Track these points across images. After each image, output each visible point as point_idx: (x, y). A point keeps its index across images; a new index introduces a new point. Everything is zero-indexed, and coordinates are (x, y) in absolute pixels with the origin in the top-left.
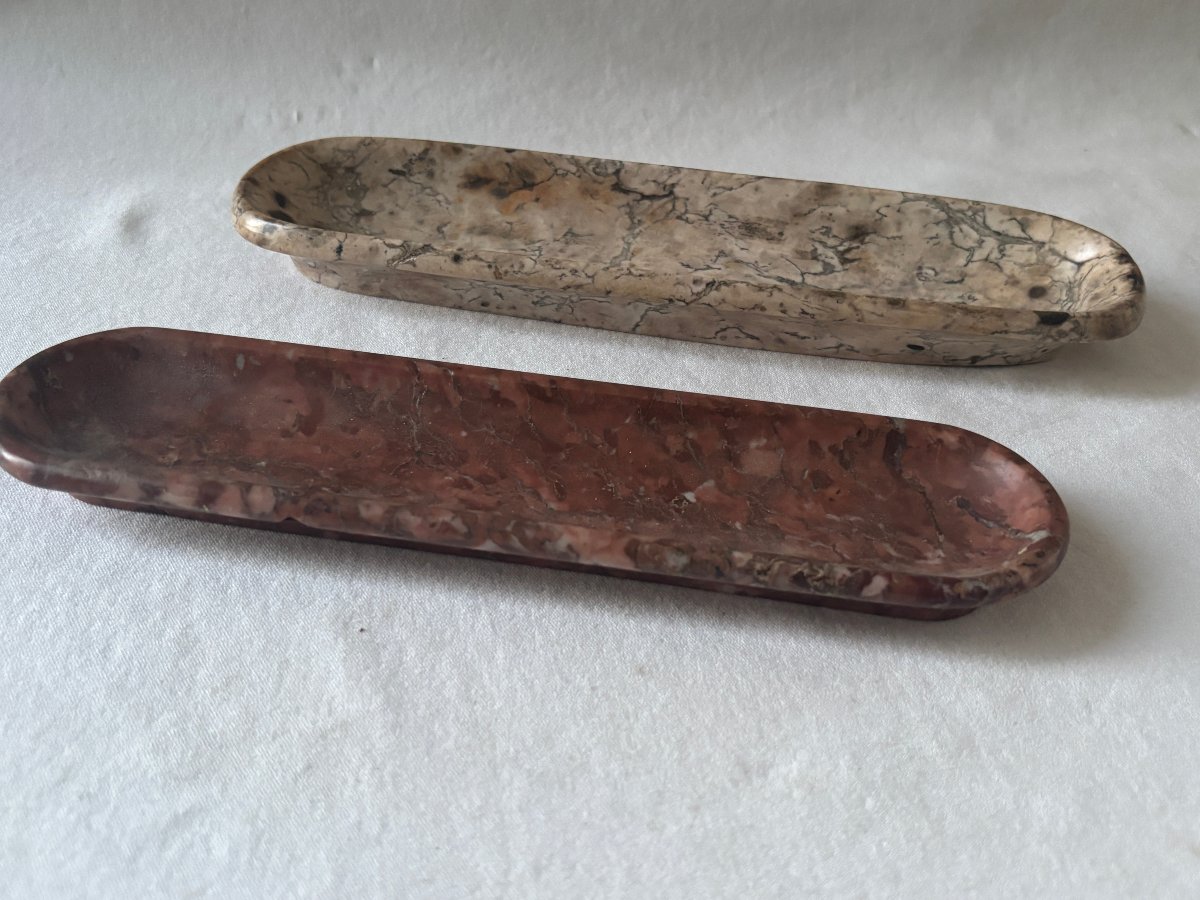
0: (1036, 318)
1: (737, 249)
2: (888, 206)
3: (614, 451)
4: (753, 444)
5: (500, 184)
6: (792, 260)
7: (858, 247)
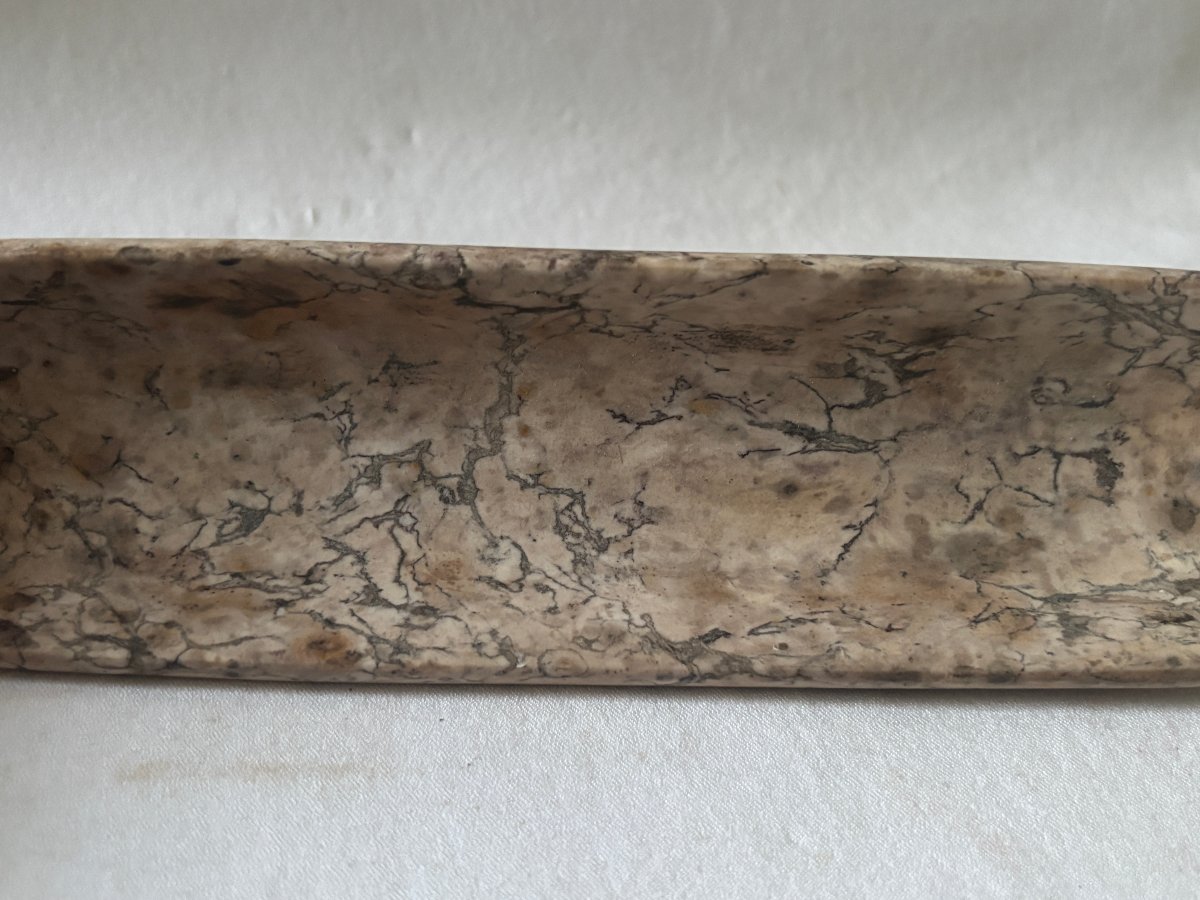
1: (708, 372)
2: (999, 304)
5: (229, 303)
6: (812, 382)
7: (933, 353)
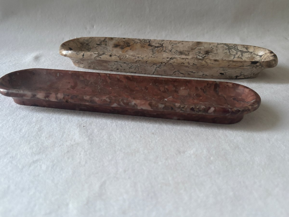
0: (250, 63)
2: (214, 46)
3: (147, 91)
4: (181, 88)
5: (122, 46)
7: (207, 56)
